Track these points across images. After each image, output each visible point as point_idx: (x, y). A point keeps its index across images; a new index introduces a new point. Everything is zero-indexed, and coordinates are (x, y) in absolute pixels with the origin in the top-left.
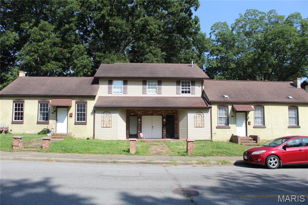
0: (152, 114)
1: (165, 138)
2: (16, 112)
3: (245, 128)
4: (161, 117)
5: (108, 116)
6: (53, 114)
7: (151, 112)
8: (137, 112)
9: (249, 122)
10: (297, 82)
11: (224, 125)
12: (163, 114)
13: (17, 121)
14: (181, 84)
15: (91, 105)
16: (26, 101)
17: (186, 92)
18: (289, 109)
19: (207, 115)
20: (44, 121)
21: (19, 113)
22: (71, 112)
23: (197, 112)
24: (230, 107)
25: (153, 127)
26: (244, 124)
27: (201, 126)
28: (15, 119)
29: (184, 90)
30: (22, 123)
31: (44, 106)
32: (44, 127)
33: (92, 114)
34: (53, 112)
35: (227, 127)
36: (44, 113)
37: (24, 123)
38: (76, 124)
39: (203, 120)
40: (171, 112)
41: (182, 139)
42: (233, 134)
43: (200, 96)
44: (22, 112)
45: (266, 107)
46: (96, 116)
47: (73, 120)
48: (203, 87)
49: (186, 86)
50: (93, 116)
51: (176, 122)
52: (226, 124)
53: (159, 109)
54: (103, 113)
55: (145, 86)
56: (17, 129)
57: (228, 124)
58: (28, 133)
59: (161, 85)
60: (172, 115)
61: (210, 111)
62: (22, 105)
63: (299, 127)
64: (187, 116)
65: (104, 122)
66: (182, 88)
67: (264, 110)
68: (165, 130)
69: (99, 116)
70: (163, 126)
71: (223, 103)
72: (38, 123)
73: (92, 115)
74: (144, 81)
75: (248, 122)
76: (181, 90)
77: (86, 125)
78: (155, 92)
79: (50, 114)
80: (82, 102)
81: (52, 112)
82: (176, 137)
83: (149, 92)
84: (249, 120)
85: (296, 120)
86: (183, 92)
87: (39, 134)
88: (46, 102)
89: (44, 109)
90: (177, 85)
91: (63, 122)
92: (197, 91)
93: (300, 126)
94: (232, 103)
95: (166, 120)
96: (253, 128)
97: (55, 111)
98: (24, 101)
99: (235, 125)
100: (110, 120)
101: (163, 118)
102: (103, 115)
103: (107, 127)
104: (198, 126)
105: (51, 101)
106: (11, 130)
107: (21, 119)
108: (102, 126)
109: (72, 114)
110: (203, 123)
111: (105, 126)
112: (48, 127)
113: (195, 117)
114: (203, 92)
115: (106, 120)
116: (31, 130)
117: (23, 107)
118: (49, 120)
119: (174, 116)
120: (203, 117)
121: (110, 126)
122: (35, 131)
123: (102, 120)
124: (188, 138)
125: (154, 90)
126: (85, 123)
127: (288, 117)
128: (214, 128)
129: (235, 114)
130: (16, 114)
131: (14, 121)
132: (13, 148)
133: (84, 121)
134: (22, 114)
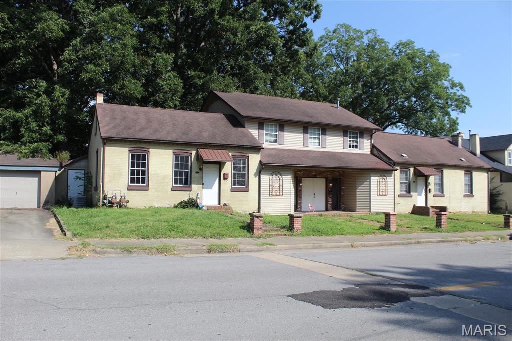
0: (315, 177)
1: (332, 211)
2: (134, 169)
3: (424, 197)
4: (324, 180)
5: (279, 179)
6: (198, 175)
7: (315, 174)
8: (298, 173)
9: (430, 190)
10: (458, 140)
11: (405, 193)
12: (328, 176)
13: (135, 185)
14: (349, 135)
15: (254, 160)
16: (151, 150)
17: (353, 147)
18: (465, 174)
19: (390, 180)
20: (182, 186)
21: (138, 172)
22: (226, 172)
23: (381, 176)
24: (412, 170)
25: (315, 195)
26: (424, 192)
27: (384, 194)
28: (132, 182)
29: (352, 143)
30: (146, 189)
31: (182, 161)
32: (184, 197)
33: (255, 175)
34: (199, 171)
35: (409, 195)
36: (182, 173)
37: (150, 189)
38: (233, 190)
39: (386, 187)
40: (338, 174)
42: (415, 205)
43: (369, 153)
44: (143, 169)
45: (446, 171)
46: (262, 178)
47: (227, 185)
48: (373, 141)
49: (354, 138)
50: (257, 178)
51: (343, 188)
52: (406, 191)
53: (324, 170)
54: (272, 175)
55: (306, 135)
56: (138, 200)
57: (410, 193)
58: (157, 206)
59: (326, 135)
60: (339, 177)
61: (393, 175)
62: (144, 158)
63: (473, 197)
64: (370, 180)
65: (274, 188)
66: (350, 141)
67: (443, 175)
68: (330, 200)
69: (265, 178)
70: (328, 193)
71: (406, 164)
72: (174, 189)
73: (256, 177)
74: (305, 127)
75: (428, 190)
76: (349, 143)
77: (248, 192)
78: (318, 144)
79: (194, 174)
80: (241, 157)
81: (197, 171)
82: (343, 208)
83: (313, 144)
84: (430, 187)
85: (469, 188)
86: (350, 147)
87: (176, 207)
88: (186, 154)
89: (182, 165)
90: (344, 136)
91: (211, 188)
92: (366, 146)
93: (474, 194)
94: (415, 166)
95: (333, 185)
96: (434, 197)
97: (201, 170)
98: (149, 152)
99: (417, 194)
100: (281, 184)
101: (329, 182)
102: (271, 176)
103: (277, 196)
104: (381, 194)
105: (194, 153)
106: (128, 202)
107: (143, 182)
108: (271, 194)
109: (227, 175)
110: (386, 191)
111: (274, 194)
112: (190, 197)
113: (379, 182)
114: (373, 147)
115: (276, 185)
116: (162, 201)
117: (146, 162)
118: (191, 185)
119: (340, 179)
120: (386, 182)
121: (281, 194)
122: (168, 203)
123: (271, 184)
124: (370, 210)
125: (317, 141)
126: (247, 190)
127: (464, 184)
128: (397, 197)
129: (417, 179)
130: (133, 173)
131: (130, 185)
132: (253, 232)
133: (244, 187)
134: (144, 173)
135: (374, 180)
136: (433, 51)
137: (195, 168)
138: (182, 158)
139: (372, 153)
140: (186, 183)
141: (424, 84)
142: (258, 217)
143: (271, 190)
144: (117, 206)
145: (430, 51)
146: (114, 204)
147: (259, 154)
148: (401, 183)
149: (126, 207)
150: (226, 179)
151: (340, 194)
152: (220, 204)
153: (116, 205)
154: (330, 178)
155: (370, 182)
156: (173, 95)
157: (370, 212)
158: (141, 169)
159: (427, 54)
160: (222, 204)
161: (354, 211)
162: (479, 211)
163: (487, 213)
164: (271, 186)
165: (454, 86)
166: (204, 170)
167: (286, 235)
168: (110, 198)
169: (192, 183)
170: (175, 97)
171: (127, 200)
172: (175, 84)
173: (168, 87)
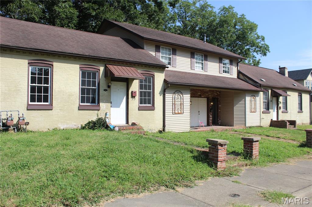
0: (200, 96)
1: (211, 126)
2: (34, 85)
3: (276, 113)
4: (206, 99)
5: (180, 97)
6: (106, 92)
7: (200, 93)
10: (285, 71)
12: (210, 96)
13: (36, 103)
14: (223, 62)
15: (159, 78)
16: (55, 64)
17: (226, 72)
18: (298, 95)
19: (258, 99)
20: (89, 104)
21: (40, 88)
22: (133, 90)
23: (252, 96)
24: (270, 91)
25: (199, 112)
26: (276, 108)
27: (254, 111)
29: (225, 69)
30: (50, 108)
31: (89, 77)
32: (92, 116)
33: (160, 93)
34: (107, 88)
35: (268, 111)
36: (88, 90)
37: (54, 109)
38: (140, 109)
39: (255, 105)
40: (216, 94)
41: (237, 127)
42: (272, 120)
43: (236, 77)
44: (46, 85)
46: (166, 96)
47: (135, 103)
48: (238, 67)
50: (162, 97)
51: (220, 106)
52: (265, 108)
54: (174, 93)
55: (193, 60)
56: (39, 122)
57: (268, 109)
58: (62, 128)
59: (207, 60)
60: (217, 97)
61: (259, 95)
64: (245, 99)
65: (176, 106)
66: (223, 67)
68: (211, 116)
69: (169, 96)
72: (80, 108)
73: (160, 96)
74: (192, 52)
75: (279, 107)
76: (223, 69)
77: (154, 110)
78: (201, 68)
79: (101, 92)
80: (147, 75)
81: (105, 88)
82: (220, 123)
83: (198, 68)
84: (280, 105)
86: (224, 71)
87: (83, 128)
89: (89, 82)
90: (219, 63)
91: (119, 106)
92: (234, 71)
93: (302, 111)
94: (272, 88)
95: (213, 104)
96: (282, 113)
97: (109, 87)
98: (53, 65)
99: (273, 110)
100: (182, 103)
101: (209, 101)
102: (174, 95)
103: (179, 114)
104: (252, 111)
105: (102, 69)
106: (27, 124)
107: (46, 100)
108: (174, 112)
109: (135, 92)
110: (255, 108)
111: (176, 112)
112: (98, 116)
113: (251, 101)
114: (239, 73)
115: (178, 103)
116: (68, 122)
117: (49, 77)
118: (99, 103)
119: (217, 99)
120: (255, 101)
121: (182, 112)
122: (75, 124)
123: (174, 102)
124: (245, 125)
125: (201, 65)
126: (152, 108)
127: (298, 102)
128: (261, 112)
129: (272, 99)
130: (33, 89)
131: (30, 103)
132: (216, 167)
133: (150, 105)
134: (46, 90)
135: (248, 99)
136: (243, 14)
137: (103, 86)
138: (89, 74)
139: (238, 77)
140: (93, 101)
141: (242, 35)
142: (221, 145)
143: (174, 108)
144: (14, 129)
145: (241, 15)
146: (9, 127)
147: (163, 73)
148: (263, 102)
149: (25, 130)
150: (133, 97)
151: (217, 111)
152: (127, 122)
153: (12, 128)
154: (210, 98)
155: (245, 101)
156: (69, 22)
157: (245, 126)
158: (43, 85)
159: (239, 16)
160: (130, 123)
161: (232, 125)
162: (305, 123)
163: (309, 124)
164: (174, 104)
165: (258, 37)
166: (112, 87)
167: (246, 165)
168: (5, 119)
169: (100, 101)
170: (71, 24)
171: (26, 121)
172: (70, 12)
173: (64, 14)
